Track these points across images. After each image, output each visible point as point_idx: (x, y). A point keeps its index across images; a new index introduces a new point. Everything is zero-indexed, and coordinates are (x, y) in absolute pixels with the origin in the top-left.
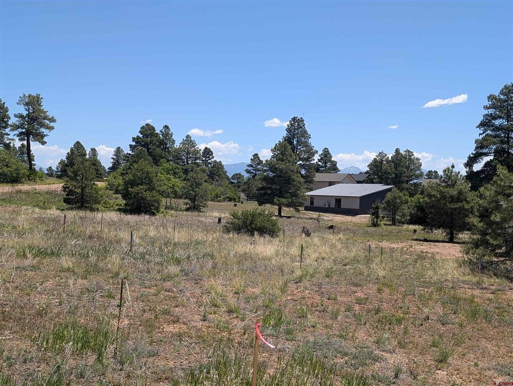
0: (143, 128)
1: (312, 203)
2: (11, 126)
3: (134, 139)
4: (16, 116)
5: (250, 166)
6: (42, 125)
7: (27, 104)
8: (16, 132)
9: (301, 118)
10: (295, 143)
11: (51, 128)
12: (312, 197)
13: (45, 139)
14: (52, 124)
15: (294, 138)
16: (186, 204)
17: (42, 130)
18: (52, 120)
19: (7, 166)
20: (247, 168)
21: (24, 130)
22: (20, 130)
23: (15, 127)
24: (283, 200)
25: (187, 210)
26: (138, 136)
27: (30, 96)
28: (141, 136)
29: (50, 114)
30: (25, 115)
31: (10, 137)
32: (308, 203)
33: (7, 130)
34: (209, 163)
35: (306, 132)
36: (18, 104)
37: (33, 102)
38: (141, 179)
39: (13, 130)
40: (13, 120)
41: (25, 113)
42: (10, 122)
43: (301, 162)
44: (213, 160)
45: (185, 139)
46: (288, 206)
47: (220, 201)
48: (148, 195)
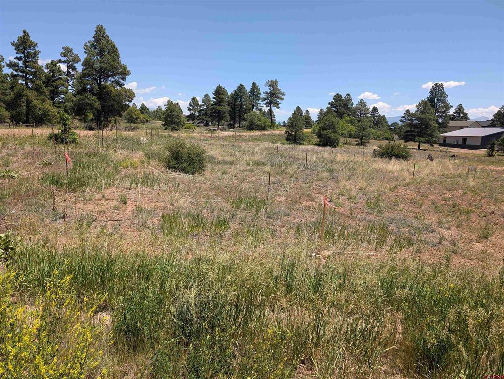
0: (335, 96)
1: (445, 141)
2: (262, 99)
3: (329, 103)
4: (264, 93)
5: (403, 117)
6: (278, 97)
7: (270, 86)
8: (265, 102)
10: (436, 101)
11: (282, 99)
12: (445, 137)
13: (279, 105)
14: (283, 97)
15: (435, 97)
16: (357, 141)
17: (278, 100)
18: (283, 94)
19: (259, 121)
20: (401, 119)
21: (268, 101)
22: (267, 101)
23: (264, 99)
24: (422, 139)
25: (357, 145)
26: (332, 102)
27: (271, 81)
28: (334, 101)
29: (282, 91)
30: (269, 92)
31: (261, 105)
32: (441, 141)
33: (260, 101)
34: (376, 117)
35: (444, 93)
36: (265, 86)
37: (273, 85)
38: (328, 126)
39: (263, 101)
40: (263, 96)
41: (269, 91)
42: (261, 97)
43: (439, 114)
44: (378, 114)
45: (360, 101)
46: (425, 142)
47: (380, 140)
48: (332, 136)
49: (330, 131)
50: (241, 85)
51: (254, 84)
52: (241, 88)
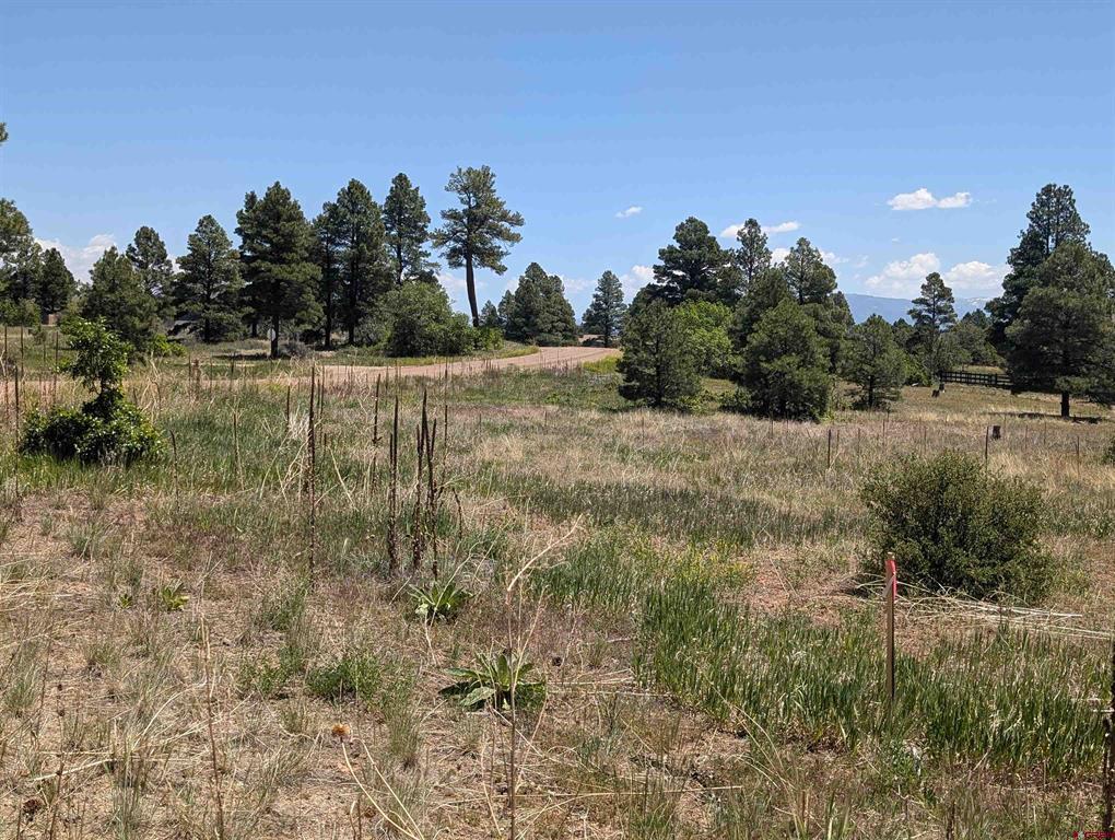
0: (681, 227)
2: (433, 236)
3: (662, 253)
4: (444, 215)
5: (921, 301)
6: (500, 234)
7: (465, 189)
8: (445, 249)
9: (1066, 187)
10: (1051, 244)
11: (514, 238)
13: (503, 261)
14: (514, 230)
15: (1048, 233)
16: (853, 393)
17: (497, 242)
18: (517, 221)
19: (437, 320)
21: (459, 245)
22: (451, 244)
23: (441, 239)
25: (858, 406)
26: (671, 247)
27: (469, 171)
28: (677, 245)
29: (511, 208)
30: (460, 210)
31: (430, 260)
33: (426, 246)
35: (1075, 218)
36: (447, 189)
37: (476, 184)
39: (436, 246)
40: (437, 224)
41: (461, 208)
42: (430, 229)
45: (796, 247)
49: (794, 359)
50: (354, 185)
51: (401, 180)
52: (355, 194)
